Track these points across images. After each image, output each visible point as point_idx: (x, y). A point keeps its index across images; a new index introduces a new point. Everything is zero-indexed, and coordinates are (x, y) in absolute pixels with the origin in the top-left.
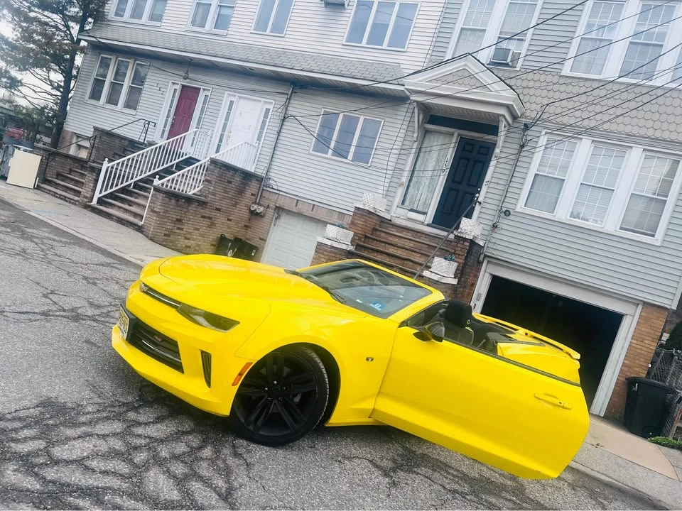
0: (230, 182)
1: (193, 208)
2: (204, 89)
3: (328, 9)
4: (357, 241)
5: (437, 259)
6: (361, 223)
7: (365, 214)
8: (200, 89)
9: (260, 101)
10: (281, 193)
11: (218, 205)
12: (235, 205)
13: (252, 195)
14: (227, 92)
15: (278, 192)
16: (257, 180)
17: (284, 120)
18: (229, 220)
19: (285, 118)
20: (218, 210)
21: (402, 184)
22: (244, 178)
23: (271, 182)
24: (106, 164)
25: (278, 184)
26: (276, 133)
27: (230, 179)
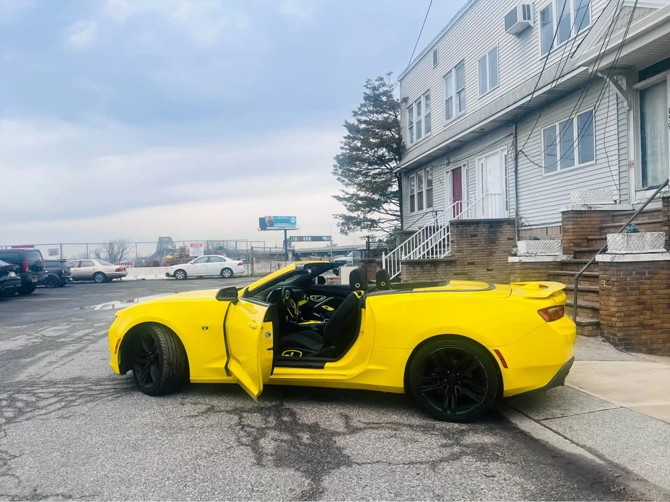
0: (476, 236)
1: (441, 269)
2: (464, 165)
3: (522, 38)
4: (572, 248)
5: (609, 237)
6: (571, 227)
7: (571, 215)
8: (460, 167)
9: (498, 152)
10: (533, 227)
11: (469, 260)
12: (491, 254)
13: (509, 239)
14: (476, 159)
15: (529, 228)
16: (508, 224)
17: (516, 159)
18: (488, 270)
19: (516, 155)
20: (473, 264)
21: (630, 165)
22: (491, 227)
23: (523, 220)
24: (384, 258)
25: (528, 220)
26: (514, 173)
27: (473, 233)
